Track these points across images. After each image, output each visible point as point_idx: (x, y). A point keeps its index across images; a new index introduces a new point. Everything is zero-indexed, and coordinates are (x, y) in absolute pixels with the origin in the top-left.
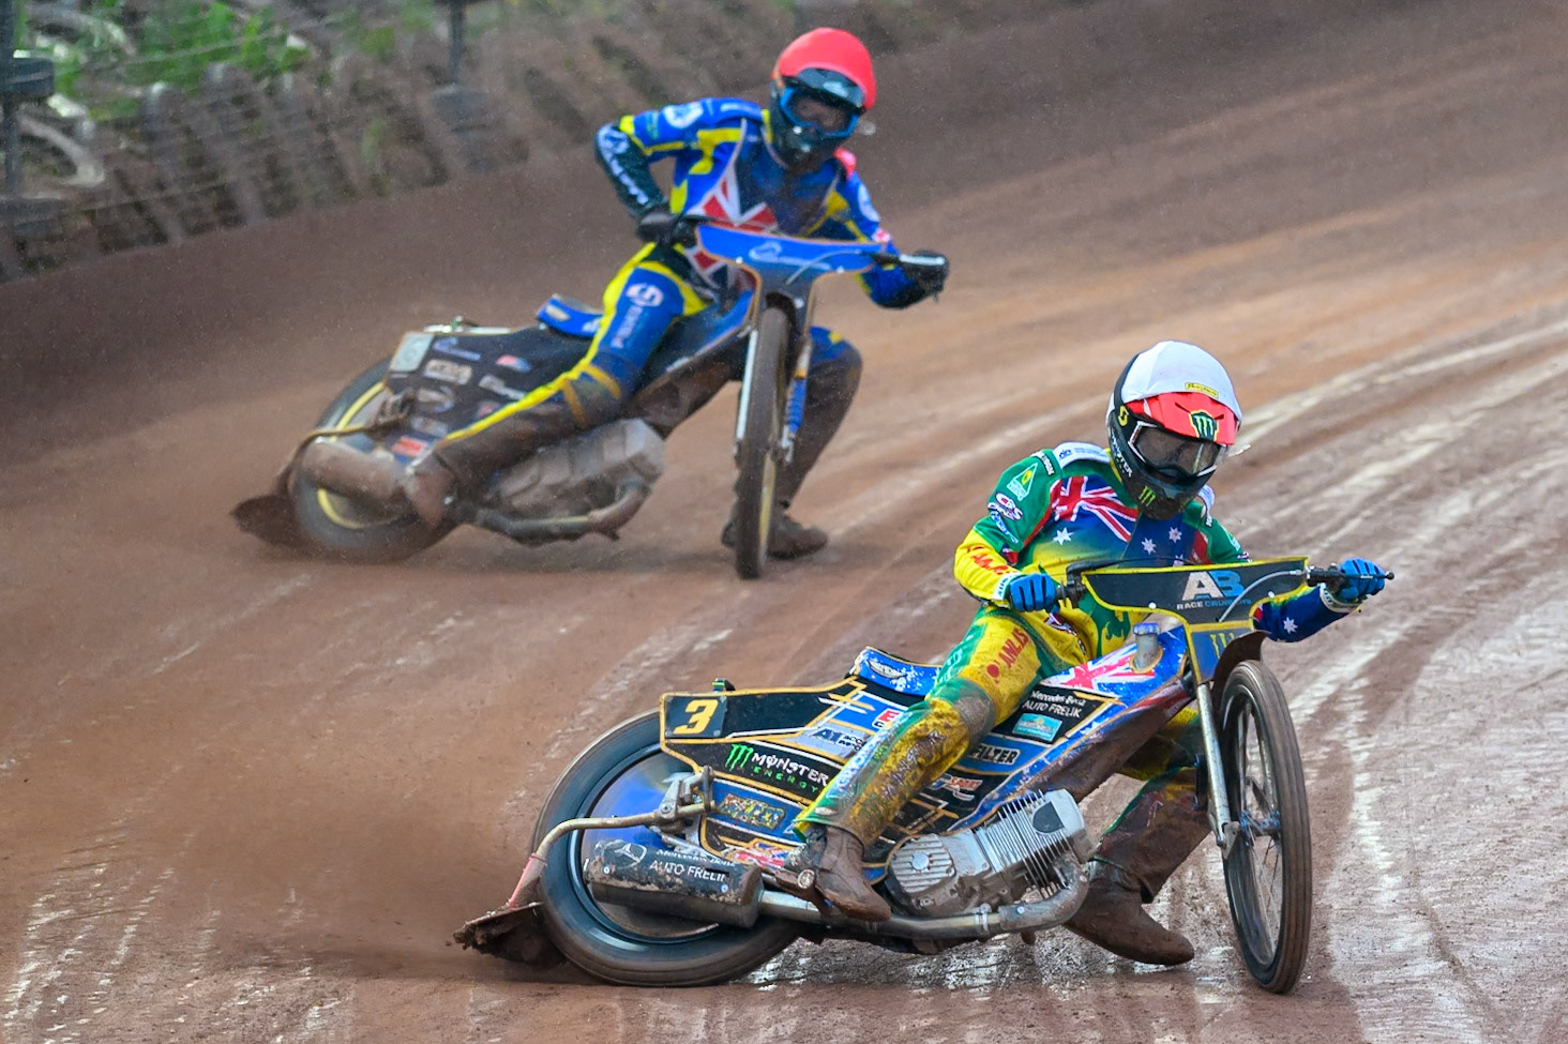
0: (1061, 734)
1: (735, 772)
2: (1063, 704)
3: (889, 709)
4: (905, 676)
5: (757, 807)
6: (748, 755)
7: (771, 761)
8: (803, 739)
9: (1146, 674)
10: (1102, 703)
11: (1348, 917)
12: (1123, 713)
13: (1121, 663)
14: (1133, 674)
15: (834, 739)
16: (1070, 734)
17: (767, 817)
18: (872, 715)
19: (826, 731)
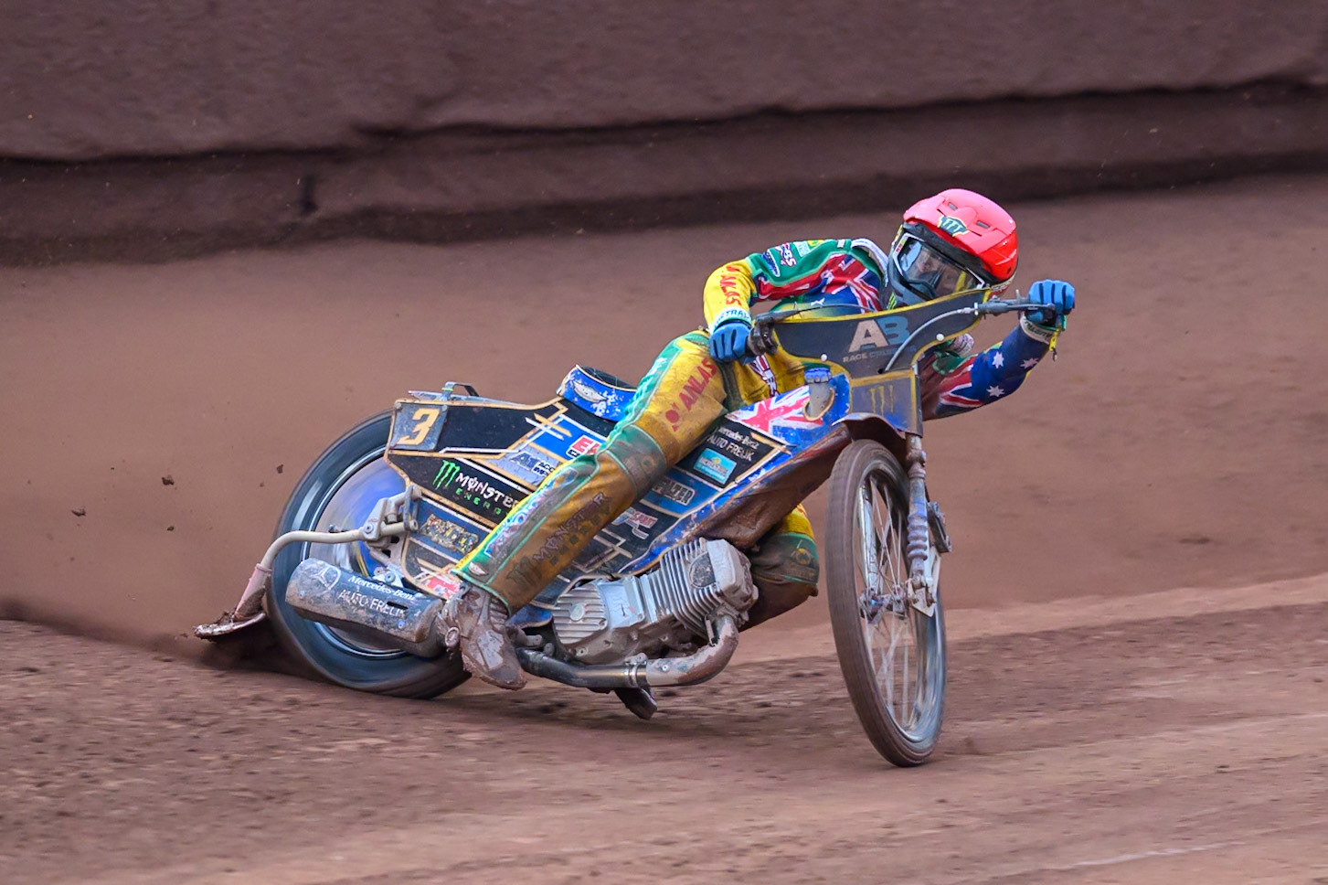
0: (732, 478)
1: (441, 492)
2: (739, 443)
3: (584, 436)
4: (606, 400)
5: (454, 532)
6: (454, 474)
7: (472, 483)
8: (503, 462)
9: (814, 421)
10: (773, 448)
12: (789, 462)
13: (797, 405)
14: (804, 420)
15: (530, 466)
16: (740, 479)
17: (463, 540)
18: (568, 441)
19: (525, 455)
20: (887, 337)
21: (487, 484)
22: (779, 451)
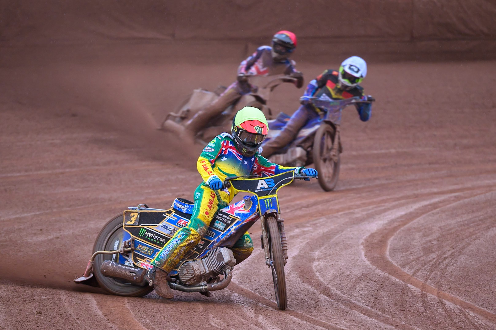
0: (225, 229)
1: (141, 238)
2: (226, 218)
3: (181, 219)
4: (186, 208)
5: (146, 249)
6: (144, 232)
7: (150, 234)
8: (158, 228)
9: (247, 211)
10: (236, 220)
12: (241, 224)
13: (242, 207)
14: (244, 211)
15: (166, 229)
16: (227, 229)
17: (149, 252)
18: (176, 221)
19: (164, 225)
20: (268, 185)
21: (154, 235)
22: (238, 220)
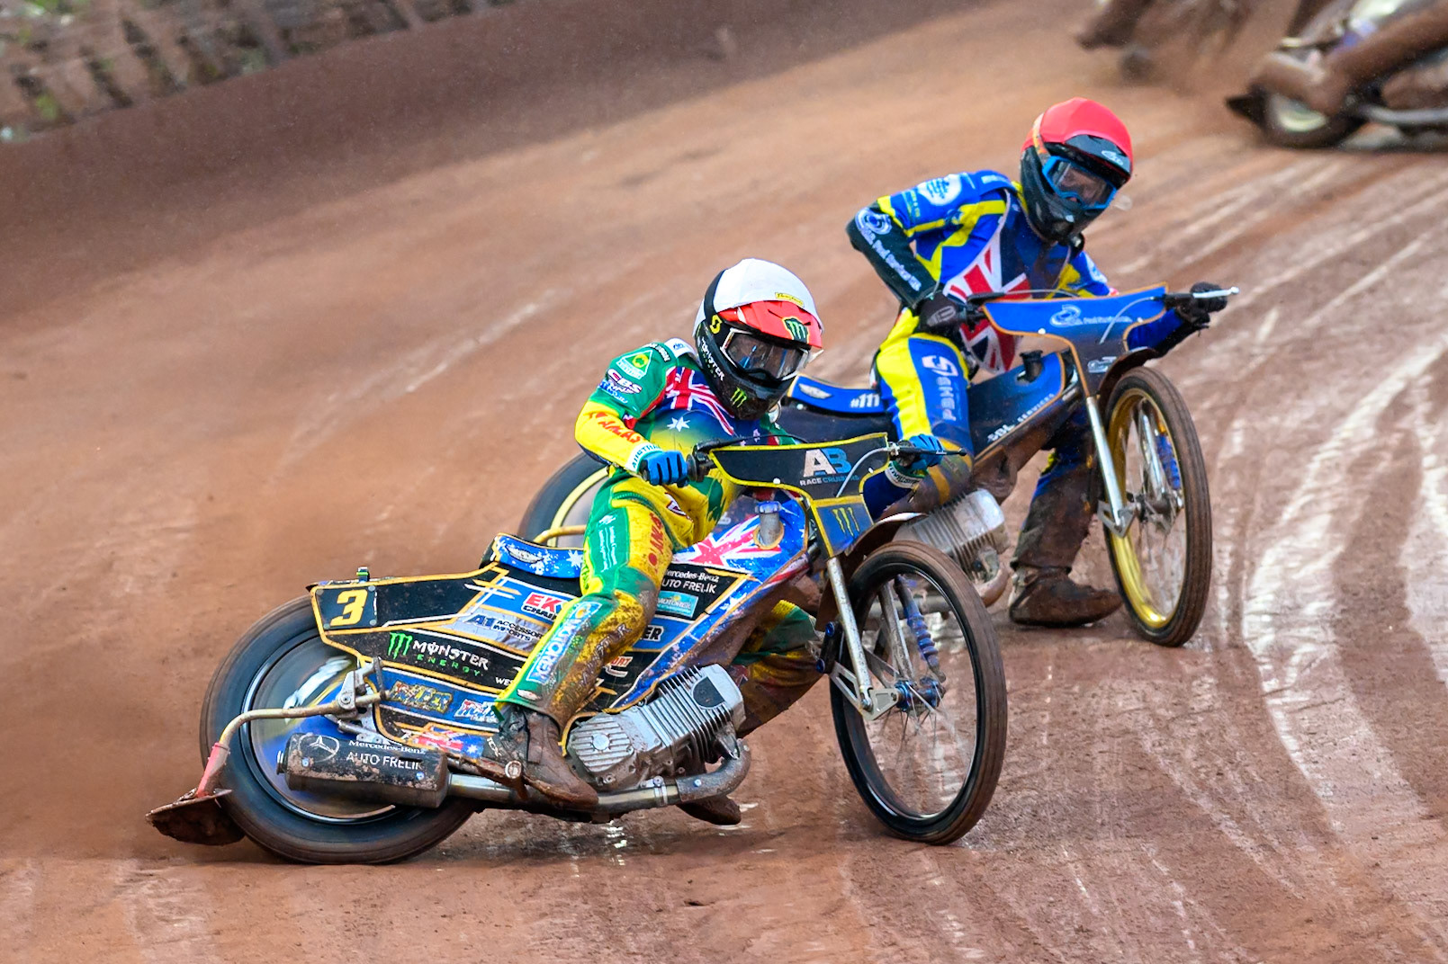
11: (1421, 577)
21: (449, 647)
22: (744, 581)
